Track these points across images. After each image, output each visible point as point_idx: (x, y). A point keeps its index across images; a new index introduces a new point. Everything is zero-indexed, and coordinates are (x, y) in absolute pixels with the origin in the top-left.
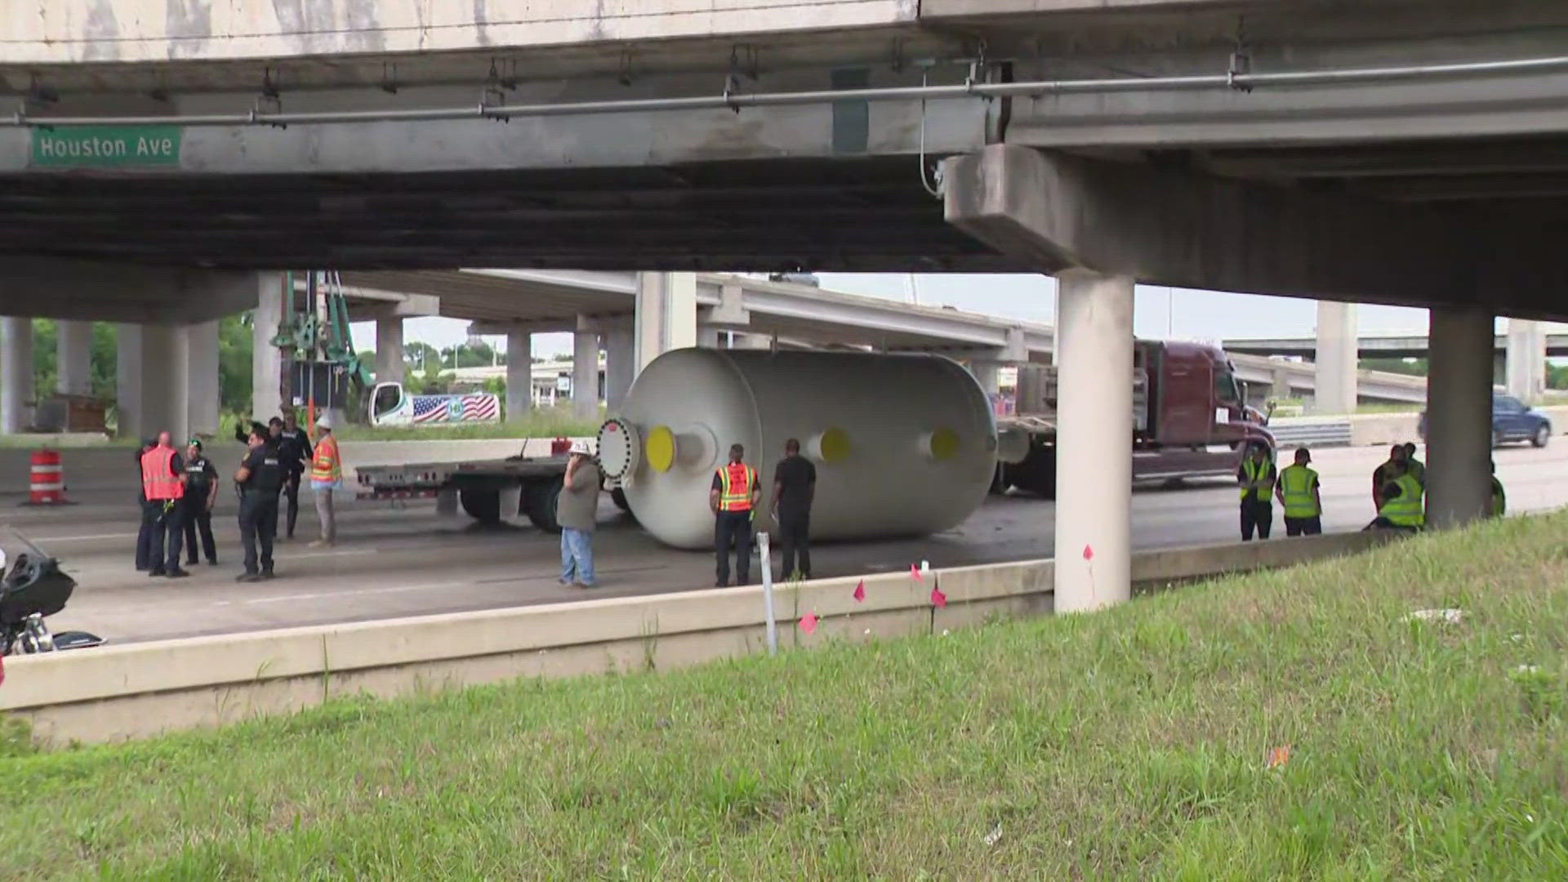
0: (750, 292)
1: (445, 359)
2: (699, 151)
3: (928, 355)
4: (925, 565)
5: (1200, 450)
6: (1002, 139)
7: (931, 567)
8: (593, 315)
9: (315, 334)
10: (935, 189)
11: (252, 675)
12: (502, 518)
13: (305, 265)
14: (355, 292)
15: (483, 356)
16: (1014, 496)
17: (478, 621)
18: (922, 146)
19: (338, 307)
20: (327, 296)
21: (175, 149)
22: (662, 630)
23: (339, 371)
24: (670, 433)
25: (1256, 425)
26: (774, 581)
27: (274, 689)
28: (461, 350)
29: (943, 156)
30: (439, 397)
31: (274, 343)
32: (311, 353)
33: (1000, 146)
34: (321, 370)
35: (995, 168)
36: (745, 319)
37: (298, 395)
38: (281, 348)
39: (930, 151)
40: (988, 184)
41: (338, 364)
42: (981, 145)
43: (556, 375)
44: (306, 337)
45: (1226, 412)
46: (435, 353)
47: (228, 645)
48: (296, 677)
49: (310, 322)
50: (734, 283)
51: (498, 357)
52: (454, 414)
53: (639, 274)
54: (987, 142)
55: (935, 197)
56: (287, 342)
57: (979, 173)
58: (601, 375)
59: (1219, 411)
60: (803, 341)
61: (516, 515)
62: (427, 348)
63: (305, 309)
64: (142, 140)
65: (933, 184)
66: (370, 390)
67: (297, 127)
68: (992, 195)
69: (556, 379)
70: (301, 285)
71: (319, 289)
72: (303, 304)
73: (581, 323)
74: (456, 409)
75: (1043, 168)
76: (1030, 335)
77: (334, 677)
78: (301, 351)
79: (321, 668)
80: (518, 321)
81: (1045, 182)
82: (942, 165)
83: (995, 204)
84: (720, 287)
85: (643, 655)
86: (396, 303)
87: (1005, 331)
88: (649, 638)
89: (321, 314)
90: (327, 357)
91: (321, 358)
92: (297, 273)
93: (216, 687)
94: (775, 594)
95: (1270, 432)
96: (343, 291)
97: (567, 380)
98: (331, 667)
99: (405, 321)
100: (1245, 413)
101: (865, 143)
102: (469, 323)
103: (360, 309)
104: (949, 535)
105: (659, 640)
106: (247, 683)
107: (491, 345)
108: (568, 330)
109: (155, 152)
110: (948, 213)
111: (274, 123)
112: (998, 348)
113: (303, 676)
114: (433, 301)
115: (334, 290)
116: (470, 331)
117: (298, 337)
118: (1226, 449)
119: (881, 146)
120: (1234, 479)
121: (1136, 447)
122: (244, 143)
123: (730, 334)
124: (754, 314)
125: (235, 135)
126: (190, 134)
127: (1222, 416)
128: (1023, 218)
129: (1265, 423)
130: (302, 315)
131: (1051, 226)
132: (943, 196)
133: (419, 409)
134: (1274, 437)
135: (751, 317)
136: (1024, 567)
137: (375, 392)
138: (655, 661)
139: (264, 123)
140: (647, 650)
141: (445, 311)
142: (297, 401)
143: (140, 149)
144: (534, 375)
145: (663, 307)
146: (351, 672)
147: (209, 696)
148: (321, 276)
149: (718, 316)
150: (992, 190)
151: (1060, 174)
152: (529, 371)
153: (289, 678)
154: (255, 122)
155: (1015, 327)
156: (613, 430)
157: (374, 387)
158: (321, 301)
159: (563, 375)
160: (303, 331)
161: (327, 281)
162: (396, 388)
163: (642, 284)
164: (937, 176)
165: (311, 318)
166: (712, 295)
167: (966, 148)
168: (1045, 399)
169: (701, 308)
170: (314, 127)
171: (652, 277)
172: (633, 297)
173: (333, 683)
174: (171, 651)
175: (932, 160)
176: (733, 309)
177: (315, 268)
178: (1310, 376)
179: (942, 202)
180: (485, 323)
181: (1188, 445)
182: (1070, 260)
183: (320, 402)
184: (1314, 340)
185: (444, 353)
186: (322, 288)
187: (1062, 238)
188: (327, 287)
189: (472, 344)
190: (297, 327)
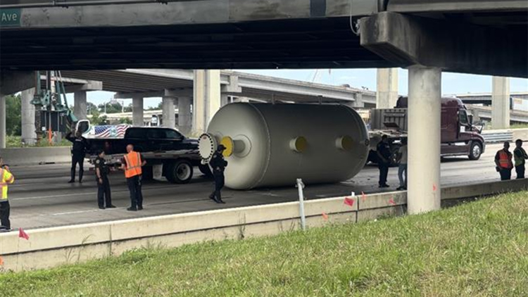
0: (242, 78)
1: (100, 109)
2: (252, 16)
3: (338, 104)
4: (353, 193)
5: (452, 144)
6: (385, 9)
7: (356, 194)
8: (171, 89)
9: (50, 99)
10: (356, 31)
11: (80, 243)
12: (154, 177)
13: (46, 68)
14: (68, 80)
15: (117, 108)
16: (370, 165)
17: (171, 219)
18: (350, 13)
19: (60, 86)
20: (55, 82)
21: (18, 18)
22: (247, 222)
23: (63, 114)
24: (231, 139)
25: (476, 133)
26: (304, 199)
27: (89, 249)
28: (108, 106)
29: (360, 17)
30: (106, 126)
31: (32, 102)
32: (49, 107)
33: (385, 12)
34: (55, 114)
35: (383, 22)
36: (240, 90)
37: (44, 126)
38: (36, 105)
39: (354, 15)
40: (380, 30)
41: (62, 112)
42: (376, 12)
43: (151, 116)
44: (46, 100)
45: (464, 127)
46: (95, 107)
47: (70, 230)
48: (98, 243)
49: (48, 93)
50: (235, 74)
51: (125, 108)
52: (113, 134)
53: (194, 70)
54: (379, 11)
55: (356, 35)
56: (38, 102)
57: (376, 25)
58: (177, 116)
59: (461, 127)
60: (262, 100)
61: (161, 176)
62: (92, 105)
63: (45, 88)
64: (4, 14)
65: (355, 29)
66: (76, 123)
67: (73, 7)
68: (382, 34)
69: (150, 118)
70: (43, 77)
71: (52, 79)
72: (45, 85)
73: (167, 93)
74: (114, 131)
75: (403, 21)
76: (365, 96)
77: (113, 243)
78: (45, 106)
79: (108, 240)
80: (137, 92)
81: (404, 28)
82: (359, 21)
83: (383, 37)
84: (229, 76)
85: (239, 232)
86: (83, 84)
87: (354, 94)
88: (241, 225)
89: (53, 90)
90: (56, 109)
91: (53, 109)
92: (42, 72)
93: (66, 248)
94: (305, 204)
95: (482, 136)
96: (63, 79)
97: (156, 119)
98: (113, 239)
99: (87, 93)
100: (472, 128)
101: (324, 12)
102: (115, 93)
103: (68, 87)
104: (348, 182)
105: (246, 226)
106: (79, 246)
107: (121, 103)
108: (160, 96)
109: (9, 19)
110: (362, 42)
111: (63, 6)
112: (352, 102)
113: (101, 243)
114: (99, 84)
115: (59, 79)
116: (116, 97)
117: (43, 100)
118: (463, 144)
119: (331, 13)
120: (467, 157)
121: (442, 142)
122: (48, 15)
123: (232, 97)
124: (243, 88)
125: (44, 11)
126: (25, 12)
127: (462, 129)
128: (395, 44)
129: (480, 132)
130: (44, 90)
131: (407, 47)
132: (360, 34)
133: (97, 132)
134: (484, 139)
135: (242, 90)
136: (394, 194)
137: (78, 124)
138: (244, 235)
139: (59, 6)
140: (241, 231)
141: (105, 88)
142: (44, 129)
143: (3, 19)
144: (145, 116)
145: (206, 85)
146: (120, 241)
147: (63, 251)
148: (52, 73)
149: (229, 89)
150: (382, 32)
151: (410, 25)
152: (143, 114)
153: (95, 244)
154: (55, 6)
155: (358, 92)
156: (205, 138)
157: (77, 122)
158: (53, 84)
159: (154, 116)
160: (45, 98)
161: (55, 76)
162: (87, 122)
163: (196, 76)
164: (357, 26)
165: (48, 91)
166: (225, 80)
167: (369, 13)
168: (384, 124)
169: (223, 86)
170: (80, 7)
171: (200, 72)
172: (192, 81)
173: (113, 245)
174: (48, 232)
175: (355, 18)
176: (235, 87)
177: (50, 69)
178: (490, 112)
179: (359, 37)
180: (123, 93)
181: (447, 143)
182: (415, 61)
183: (54, 129)
184: (491, 96)
185: (99, 107)
186: (53, 79)
187: (411, 53)
188: (55, 78)
189: (112, 103)
190: (43, 96)
